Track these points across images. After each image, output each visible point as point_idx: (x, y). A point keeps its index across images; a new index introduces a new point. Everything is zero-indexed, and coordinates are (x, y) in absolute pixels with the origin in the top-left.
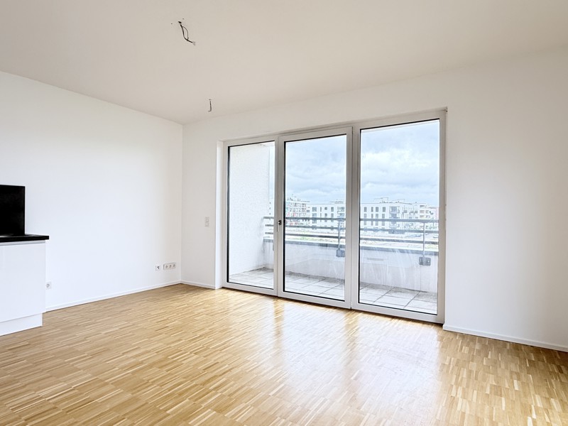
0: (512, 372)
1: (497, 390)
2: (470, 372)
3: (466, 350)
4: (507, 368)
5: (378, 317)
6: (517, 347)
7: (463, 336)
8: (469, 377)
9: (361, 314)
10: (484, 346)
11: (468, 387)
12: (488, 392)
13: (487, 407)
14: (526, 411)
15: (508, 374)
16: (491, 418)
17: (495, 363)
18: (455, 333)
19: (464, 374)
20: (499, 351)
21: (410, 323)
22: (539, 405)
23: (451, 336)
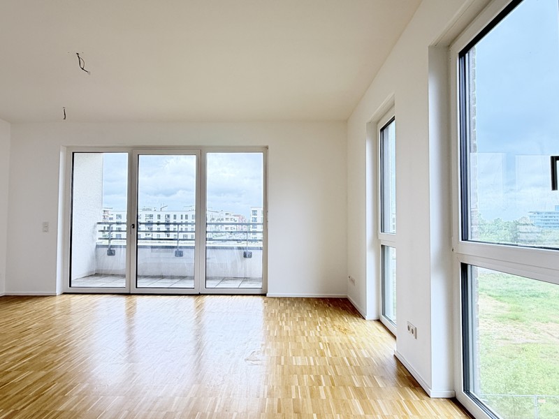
0: (307, 311)
1: (302, 319)
2: (287, 314)
3: (282, 305)
4: (305, 309)
5: (221, 296)
6: (308, 299)
7: (279, 298)
8: (287, 316)
9: (208, 296)
10: (292, 302)
11: (287, 320)
12: (297, 320)
13: (298, 327)
14: (316, 324)
15: (305, 311)
16: (301, 330)
17: (299, 308)
18: (275, 298)
19: (284, 315)
20: (300, 302)
21: (245, 297)
22: (321, 321)
23: (273, 299)
